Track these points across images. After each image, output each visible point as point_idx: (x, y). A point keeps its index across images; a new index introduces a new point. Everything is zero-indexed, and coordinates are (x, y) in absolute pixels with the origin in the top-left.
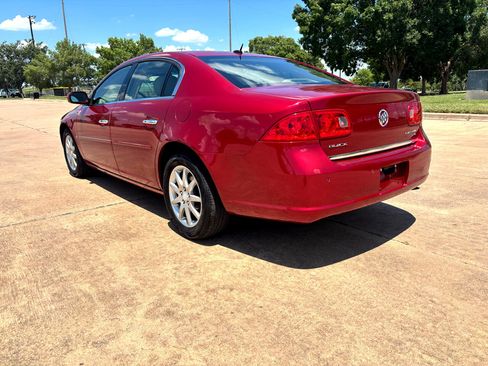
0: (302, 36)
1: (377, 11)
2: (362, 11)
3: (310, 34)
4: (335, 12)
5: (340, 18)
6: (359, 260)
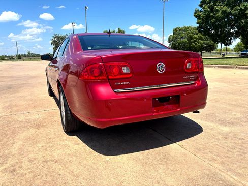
0: (198, 25)
1: (241, 9)
2: (232, 9)
3: (202, 24)
4: (217, 11)
5: (219, 14)
6: (143, 154)
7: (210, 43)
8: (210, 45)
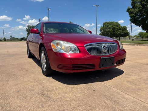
7: (125, 32)
8: (125, 33)
